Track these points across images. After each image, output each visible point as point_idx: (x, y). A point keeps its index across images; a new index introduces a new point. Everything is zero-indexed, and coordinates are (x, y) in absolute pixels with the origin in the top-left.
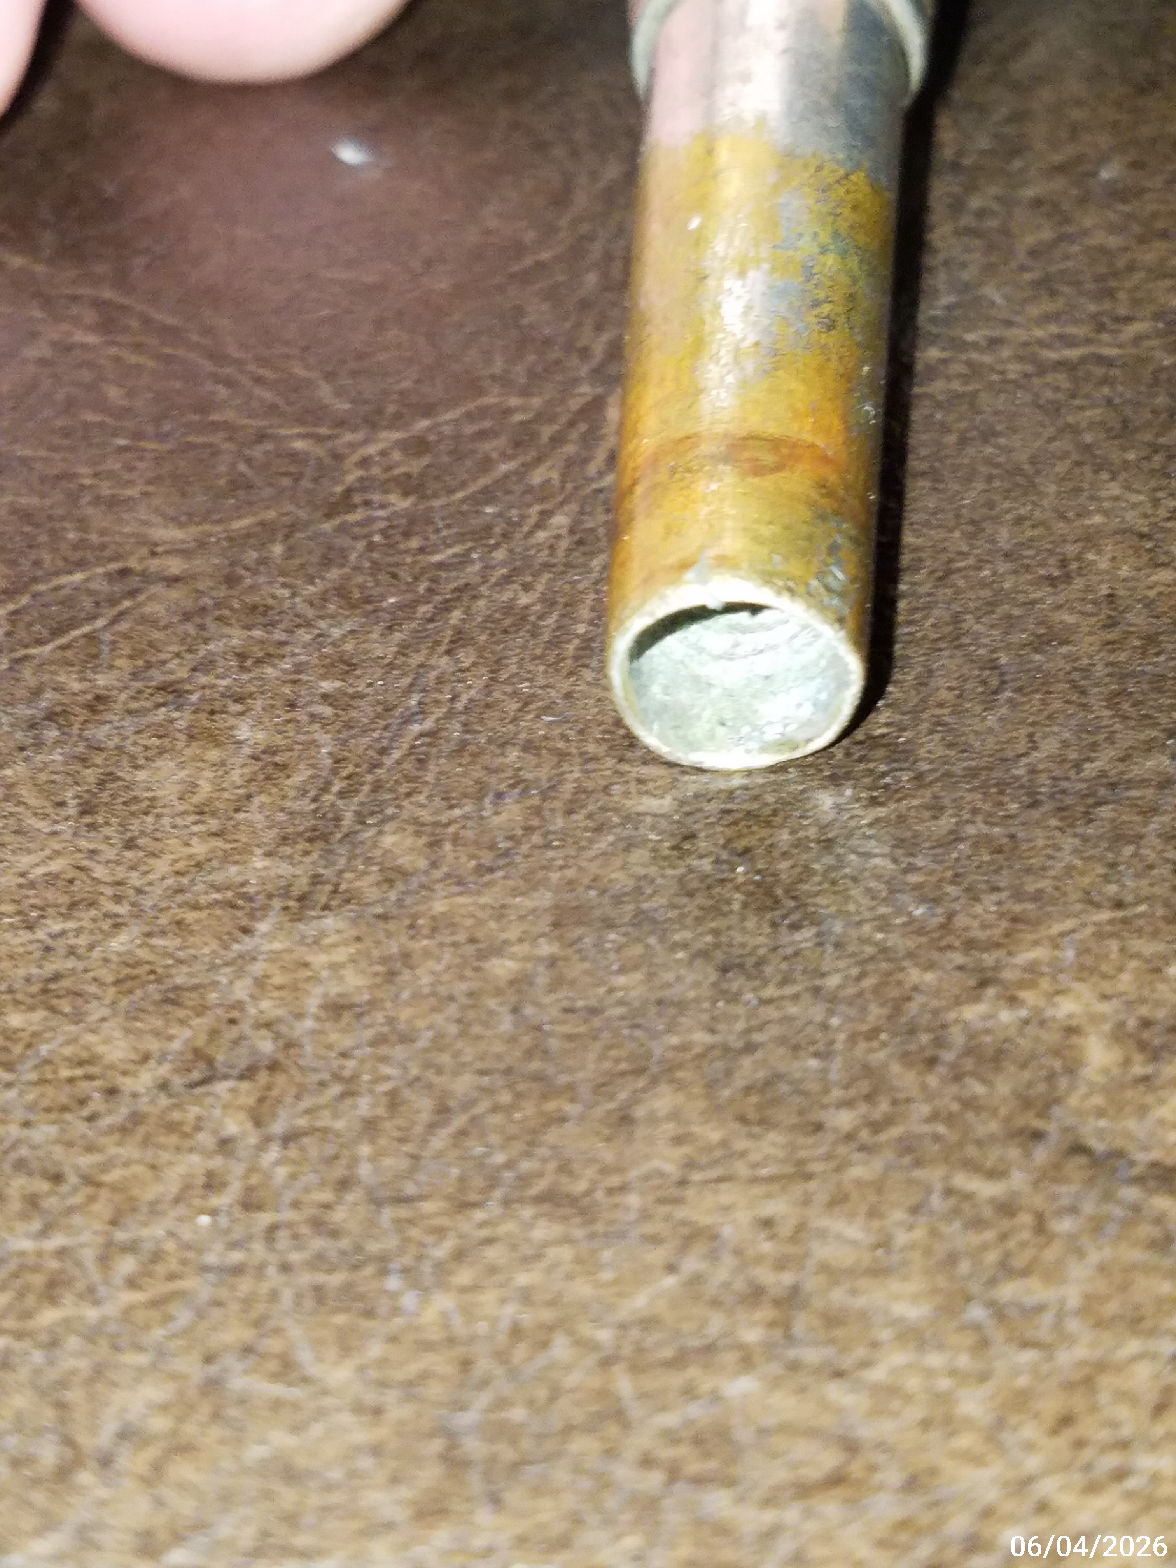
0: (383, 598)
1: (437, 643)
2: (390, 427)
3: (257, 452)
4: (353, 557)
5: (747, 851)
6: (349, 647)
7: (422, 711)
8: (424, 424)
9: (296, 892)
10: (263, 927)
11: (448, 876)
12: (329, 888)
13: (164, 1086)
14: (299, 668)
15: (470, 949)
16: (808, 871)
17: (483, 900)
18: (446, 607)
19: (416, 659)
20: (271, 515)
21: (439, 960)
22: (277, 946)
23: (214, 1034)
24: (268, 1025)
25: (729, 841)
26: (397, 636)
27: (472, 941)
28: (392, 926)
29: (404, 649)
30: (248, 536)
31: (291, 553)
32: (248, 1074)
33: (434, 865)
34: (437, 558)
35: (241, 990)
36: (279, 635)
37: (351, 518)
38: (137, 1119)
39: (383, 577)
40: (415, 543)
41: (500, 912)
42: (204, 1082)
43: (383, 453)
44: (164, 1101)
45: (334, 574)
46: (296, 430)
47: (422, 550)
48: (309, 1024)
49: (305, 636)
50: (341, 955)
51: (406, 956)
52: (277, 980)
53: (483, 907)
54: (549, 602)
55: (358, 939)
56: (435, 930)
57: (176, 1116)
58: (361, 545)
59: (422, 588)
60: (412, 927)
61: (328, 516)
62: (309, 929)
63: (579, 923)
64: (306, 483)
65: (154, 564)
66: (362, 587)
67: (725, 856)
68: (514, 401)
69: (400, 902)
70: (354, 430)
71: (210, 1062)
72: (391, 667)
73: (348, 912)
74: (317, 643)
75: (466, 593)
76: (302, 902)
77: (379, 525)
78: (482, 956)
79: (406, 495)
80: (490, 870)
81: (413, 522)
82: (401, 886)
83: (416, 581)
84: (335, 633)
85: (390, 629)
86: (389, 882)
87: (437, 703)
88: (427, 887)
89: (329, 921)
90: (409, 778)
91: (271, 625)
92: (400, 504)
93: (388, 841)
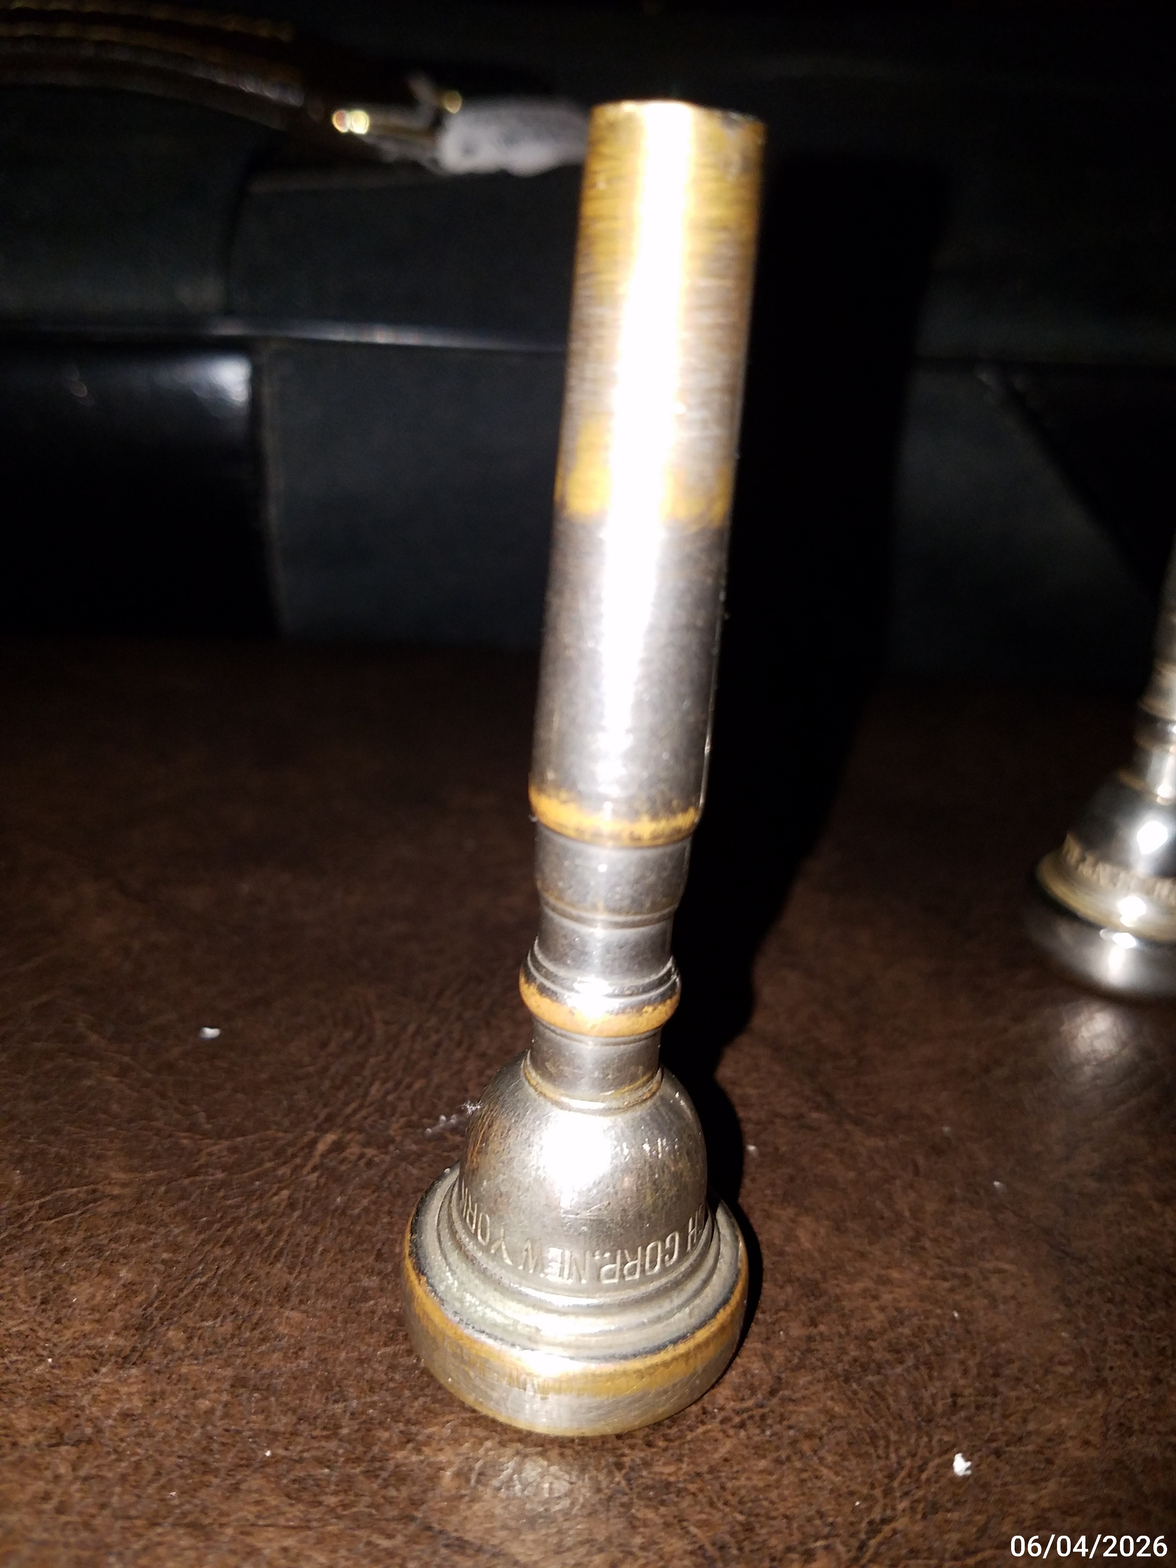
0: (201, 1217)
1: (218, 1242)
2: (227, 1139)
4: (194, 1197)
5: (325, 1359)
6: (180, 1238)
7: (203, 1273)
8: (239, 1139)
9: (123, 1355)
10: (104, 1370)
11: (192, 1355)
12: (138, 1354)
14: (155, 1246)
15: (192, 1393)
16: (349, 1374)
17: (204, 1369)
18: (226, 1227)
19: (207, 1248)
20: (163, 1172)
21: (176, 1396)
22: (107, 1380)
24: (92, 1420)
25: (319, 1353)
26: (202, 1237)
27: (194, 1389)
28: (161, 1377)
29: (203, 1243)
30: (152, 1180)
31: (166, 1192)
33: (187, 1349)
35: (85, 1401)
36: (152, 1229)
37: (198, 1179)
39: (203, 1208)
40: (221, 1194)
41: (210, 1377)
43: (220, 1151)
45: (183, 1204)
47: (224, 1198)
48: (110, 1422)
49: (162, 1231)
50: (134, 1389)
51: (163, 1393)
52: (103, 1397)
53: (203, 1372)
54: (270, 1231)
55: (144, 1382)
56: (179, 1381)
58: (198, 1192)
59: (219, 1216)
60: (169, 1378)
61: (189, 1176)
62: (123, 1373)
63: (243, 1386)
64: (183, 1159)
65: (108, 1189)
66: (193, 1211)
67: (315, 1360)
68: (280, 1134)
69: (167, 1366)
70: (210, 1138)
72: (196, 1250)
73: (144, 1367)
74: (167, 1235)
75: (237, 1221)
76: (124, 1360)
77: (209, 1183)
78: (196, 1397)
79: (223, 1171)
80: (211, 1354)
81: (223, 1184)
82: (170, 1357)
83: (217, 1212)
84: (177, 1231)
85: (200, 1233)
86: (165, 1354)
87: (211, 1270)
88: (181, 1359)
89: (134, 1371)
90: (189, 1305)
91: (149, 1224)
92: (220, 1175)
93: (171, 1334)
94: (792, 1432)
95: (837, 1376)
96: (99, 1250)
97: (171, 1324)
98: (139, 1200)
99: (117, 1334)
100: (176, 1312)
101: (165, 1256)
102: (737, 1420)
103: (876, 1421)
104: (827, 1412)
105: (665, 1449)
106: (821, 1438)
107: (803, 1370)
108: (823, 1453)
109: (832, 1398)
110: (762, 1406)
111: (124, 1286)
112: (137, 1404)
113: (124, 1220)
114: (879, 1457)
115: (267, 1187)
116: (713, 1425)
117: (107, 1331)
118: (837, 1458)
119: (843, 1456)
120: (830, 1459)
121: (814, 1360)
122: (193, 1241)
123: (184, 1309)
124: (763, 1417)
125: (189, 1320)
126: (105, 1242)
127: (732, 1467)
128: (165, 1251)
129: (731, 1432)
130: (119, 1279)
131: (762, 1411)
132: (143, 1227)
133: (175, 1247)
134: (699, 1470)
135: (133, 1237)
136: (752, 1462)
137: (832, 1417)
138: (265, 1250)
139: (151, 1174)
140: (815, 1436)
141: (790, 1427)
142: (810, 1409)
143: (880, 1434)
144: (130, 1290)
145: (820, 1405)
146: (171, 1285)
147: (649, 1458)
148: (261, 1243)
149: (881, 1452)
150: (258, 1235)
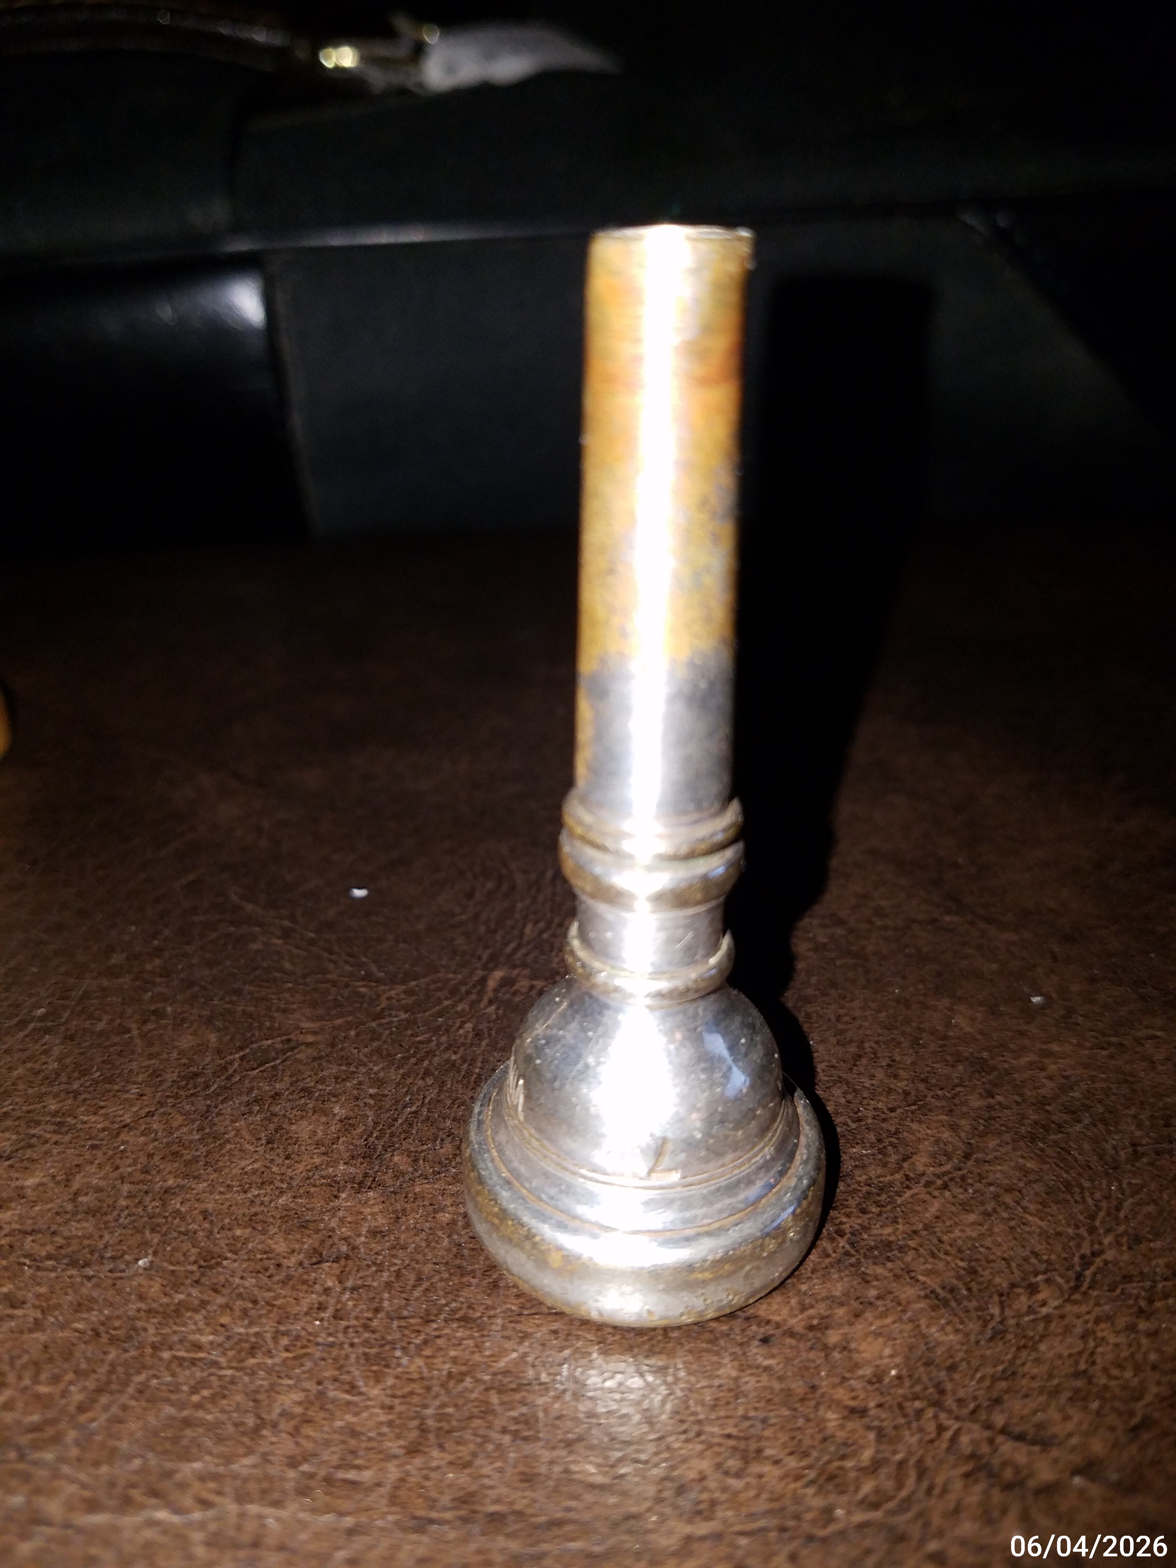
0: (396, 1054)
1: (418, 1074)
2: (401, 983)
3: (346, 992)
4: (384, 1037)
6: (381, 1074)
7: (412, 1103)
8: (413, 983)
9: (357, 1180)
10: (343, 1195)
11: (421, 1175)
12: (371, 1179)
13: (301, 1264)
14: (360, 1083)
15: (431, 1208)
18: (422, 1060)
19: (409, 1081)
20: (350, 1018)
21: (417, 1212)
22: (349, 1204)
23: (323, 1242)
24: (345, 1239)
26: (401, 1071)
27: (431, 1204)
28: (398, 1197)
29: (404, 1077)
30: (341, 1027)
31: (357, 1035)
32: (336, 1260)
33: (415, 1170)
34: (419, 1039)
35: (333, 1224)
36: (352, 1069)
37: (384, 1021)
38: (289, 1278)
39: (396, 1046)
40: (409, 1032)
42: (319, 1263)
43: (398, 995)
44: (300, 1270)
45: (375, 1044)
46: (361, 983)
47: (412, 1035)
48: (363, 1239)
49: (363, 1070)
50: (376, 1209)
51: (404, 1210)
52: (349, 1219)
53: (436, 1190)
54: (464, 1060)
55: (383, 1202)
56: (415, 1199)
57: (306, 1277)
58: (387, 1032)
59: (412, 1051)
60: (406, 1197)
61: (374, 1020)
62: (362, 1197)
64: (365, 1005)
65: (301, 1038)
66: (387, 1050)
69: (401, 1187)
70: (386, 984)
71: (321, 1255)
72: (399, 1083)
73: (380, 1190)
74: (368, 1073)
75: (430, 1054)
76: (360, 1186)
77: (395, 1024)
78: (436, 1211)
79: (406, 1012)
80: (439, 1173)
81: (410, 1023)
82: (401, 1179)
83: (410, 1047)
84: (376, 1069)
85: (398, 1068)
86: (396, 1177)
87: (418, 1100)
88: (412, 1180)
89: (371, 1194)
90: (405, 1132)
91: (349, 1064)
92: (404, 1016)
93: (396, 1159)
94: (992, 1189)
95: (1023, 1137)
96: (307, 1092)
97: (393, 1151)
98: (333, 1045)
99: (346, 1163)
100: (395, 1139)
101: (371, 1091)
102: (939, 1182)
103: (1067, 1172)
104: (1021, 1168)
105: (880, 1214)
106: (1019, 1191)
107: (990, 1135)
108: (1025, 1203)
109: (1023, 1157)
110: (960, 1169)
111: (341, 1121)
112: (381, 1221)
113: (324, 1064)
114: (1076, 1202)
115: (450, 1022)
116: (917, 1189)
117: (337, 1162)
118: (1039, 1207)
119: (1044, 1204)
120: (1032, 1207)
121: (998, 1126)
122: (394, 1075)
123: (403, 1136)
124: (963, 1178)
125: (410, 1145)
126: (312, 1084)
127: (944, 1222)
128: (371, 1087)
129: (936, 1193)
130: (335, 1115)
131: (960, 1173)
132: (343, 1068)
133: (380, 1083)
134: (915, 1228)
135: (336, 1078)
136: (961, 1217)
137: (1026, 1172)
138: (464, 1077)
139: (338, 1022)
140: (1013, 1189)
141: (990, 1184)
142: (1004, 1168)
143: (1073, 1183)
144: (347, 1124)
145: (1013, 1164)
146: (385, 1116)
147: (866, 1224)
148: (459, 1071)
149: (1078, 1197)
150: (454, 1065)
